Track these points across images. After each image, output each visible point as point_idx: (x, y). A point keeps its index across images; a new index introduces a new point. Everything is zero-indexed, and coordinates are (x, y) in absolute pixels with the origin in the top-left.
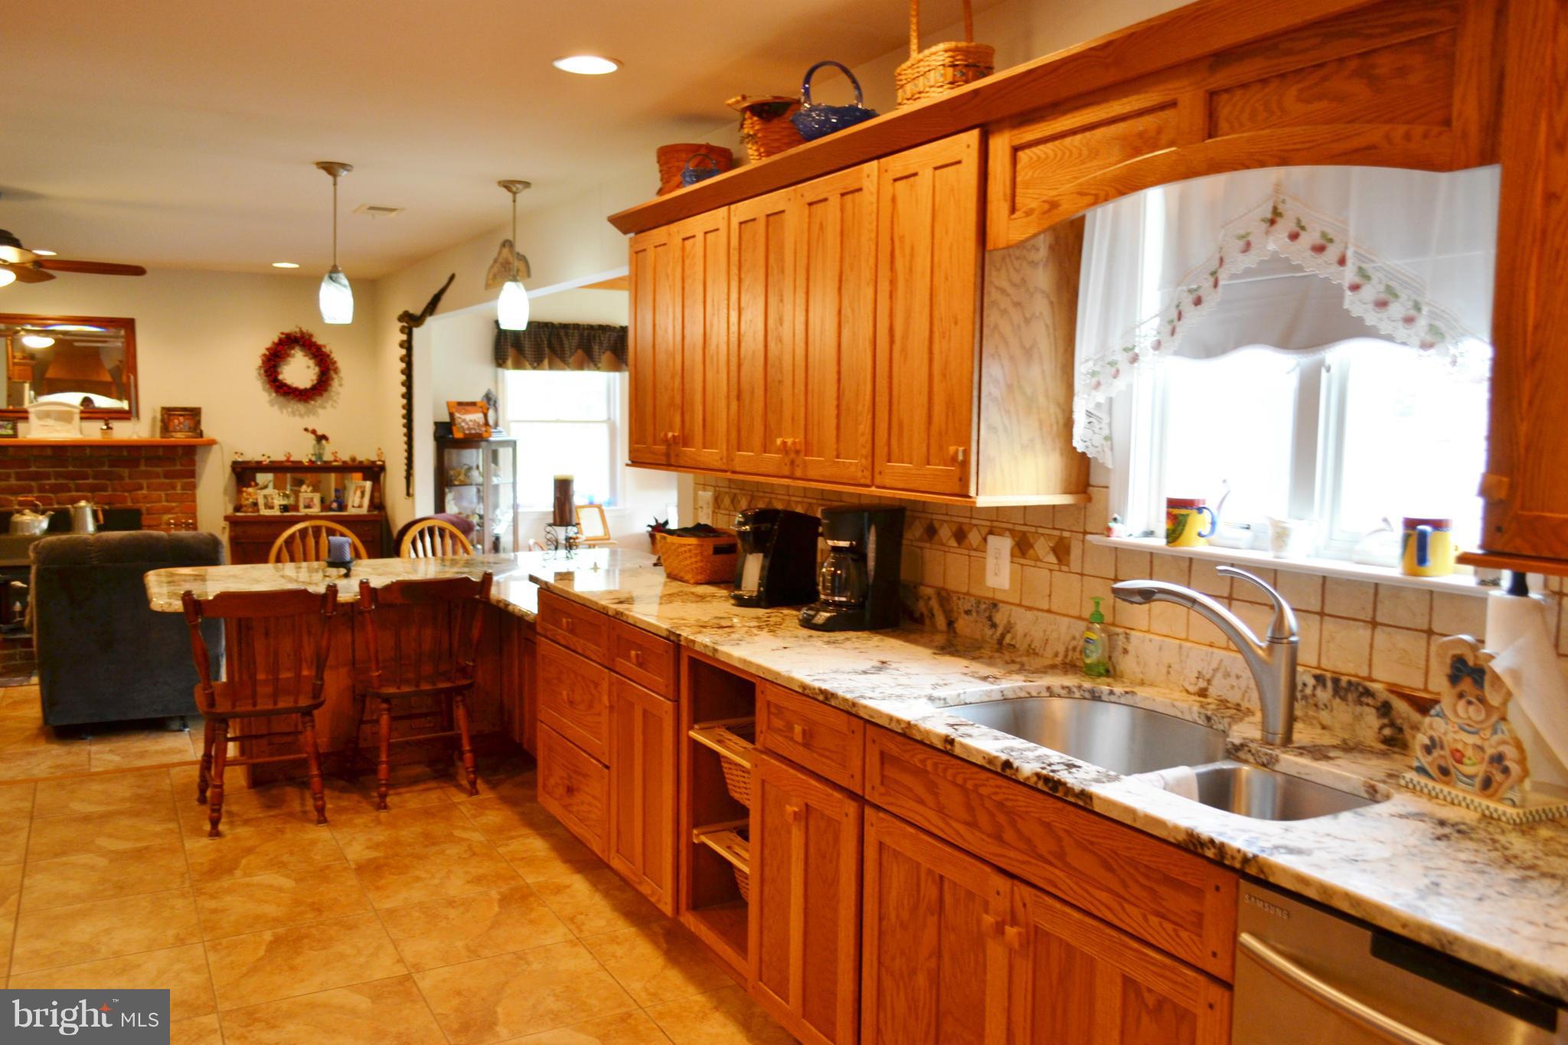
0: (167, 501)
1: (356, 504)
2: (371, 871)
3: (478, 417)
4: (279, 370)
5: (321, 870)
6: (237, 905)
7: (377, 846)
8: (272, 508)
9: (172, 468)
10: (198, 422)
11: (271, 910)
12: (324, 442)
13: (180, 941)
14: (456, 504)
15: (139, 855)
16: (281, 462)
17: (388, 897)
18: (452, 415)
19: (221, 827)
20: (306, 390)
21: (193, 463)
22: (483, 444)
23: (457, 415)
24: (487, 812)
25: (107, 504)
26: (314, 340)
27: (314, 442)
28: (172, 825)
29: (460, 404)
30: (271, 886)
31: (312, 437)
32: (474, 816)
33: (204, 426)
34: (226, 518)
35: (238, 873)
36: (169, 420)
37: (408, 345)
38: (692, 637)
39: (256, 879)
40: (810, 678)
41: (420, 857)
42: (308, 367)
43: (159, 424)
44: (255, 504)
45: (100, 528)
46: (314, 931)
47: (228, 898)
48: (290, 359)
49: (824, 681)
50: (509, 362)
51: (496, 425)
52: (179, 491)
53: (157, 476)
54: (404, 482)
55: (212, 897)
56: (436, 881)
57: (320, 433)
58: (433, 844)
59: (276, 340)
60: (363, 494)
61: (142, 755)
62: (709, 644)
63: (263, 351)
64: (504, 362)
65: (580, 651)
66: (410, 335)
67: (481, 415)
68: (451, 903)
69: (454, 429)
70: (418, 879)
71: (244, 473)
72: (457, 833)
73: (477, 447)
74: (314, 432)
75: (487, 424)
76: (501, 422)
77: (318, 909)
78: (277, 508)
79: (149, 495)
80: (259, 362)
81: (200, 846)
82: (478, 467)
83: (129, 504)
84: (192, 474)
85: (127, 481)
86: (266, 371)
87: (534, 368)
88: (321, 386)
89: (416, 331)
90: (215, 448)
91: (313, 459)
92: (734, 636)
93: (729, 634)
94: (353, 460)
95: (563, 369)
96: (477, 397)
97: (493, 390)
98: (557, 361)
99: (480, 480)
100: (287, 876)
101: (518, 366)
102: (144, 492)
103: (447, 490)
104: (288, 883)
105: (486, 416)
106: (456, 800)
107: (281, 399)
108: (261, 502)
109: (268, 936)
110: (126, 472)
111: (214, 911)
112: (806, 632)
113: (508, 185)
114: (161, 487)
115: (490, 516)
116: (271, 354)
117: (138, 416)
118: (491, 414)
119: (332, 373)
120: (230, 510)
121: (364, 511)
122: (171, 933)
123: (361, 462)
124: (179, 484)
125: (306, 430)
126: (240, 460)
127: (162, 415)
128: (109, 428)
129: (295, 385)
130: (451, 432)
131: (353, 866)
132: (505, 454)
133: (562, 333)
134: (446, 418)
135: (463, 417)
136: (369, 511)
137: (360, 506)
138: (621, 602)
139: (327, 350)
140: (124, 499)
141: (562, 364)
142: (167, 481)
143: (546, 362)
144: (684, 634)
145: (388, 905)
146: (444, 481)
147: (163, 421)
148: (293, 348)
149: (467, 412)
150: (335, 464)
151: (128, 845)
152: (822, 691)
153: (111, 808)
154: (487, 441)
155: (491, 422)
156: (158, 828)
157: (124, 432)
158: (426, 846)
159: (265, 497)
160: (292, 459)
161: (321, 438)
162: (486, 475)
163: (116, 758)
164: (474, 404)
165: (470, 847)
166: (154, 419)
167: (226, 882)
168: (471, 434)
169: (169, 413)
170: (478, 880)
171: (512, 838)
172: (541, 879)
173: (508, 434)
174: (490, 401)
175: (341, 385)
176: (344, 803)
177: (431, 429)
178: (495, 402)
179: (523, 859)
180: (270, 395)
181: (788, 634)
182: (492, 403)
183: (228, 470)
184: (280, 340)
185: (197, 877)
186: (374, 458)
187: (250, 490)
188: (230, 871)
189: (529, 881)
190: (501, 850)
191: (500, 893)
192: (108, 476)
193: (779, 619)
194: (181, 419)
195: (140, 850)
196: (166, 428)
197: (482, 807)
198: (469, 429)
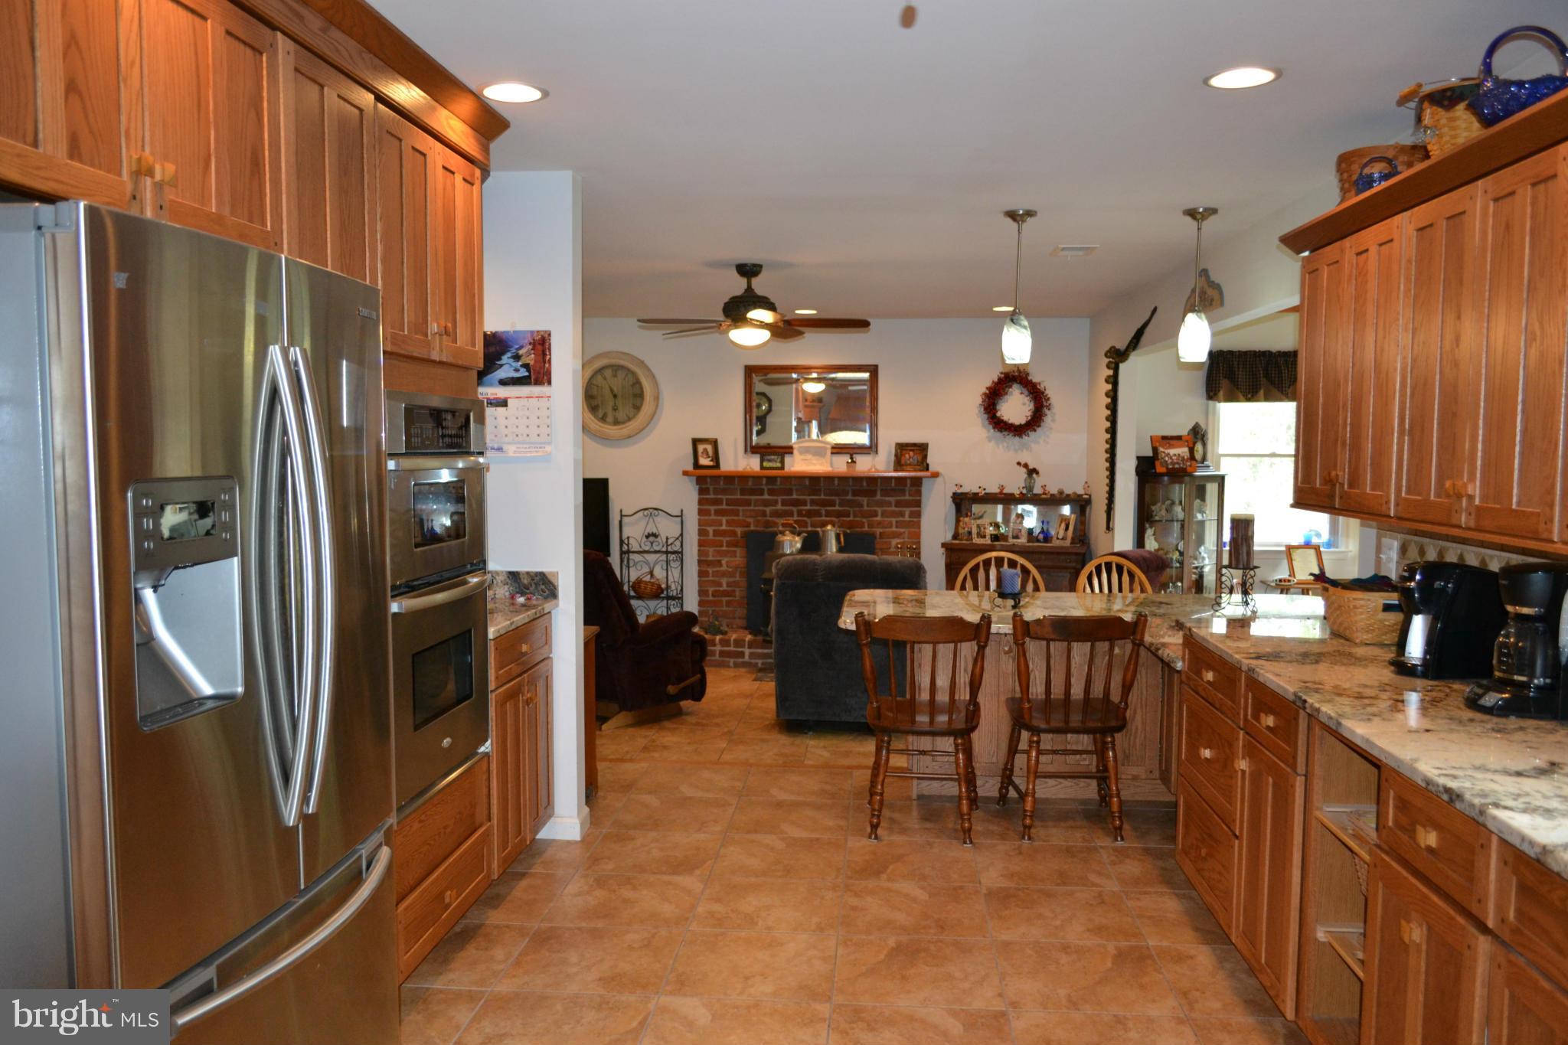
0: (897, 527)
1: (1060, 537)
2: (1001, 898)
3: (1183, 451)
4: (998, 407)
5: (955, 889)
6: (874, 907)
7: (1012, 876)
8: (984, 537)
9: (902, 498)
10: (925, 457)
11: (901, 917)
12: (1034, 475)
13: (820, 929)
14: (1156, 539)
15: (810, 844)
16: (996, 494)
17: (1008, 928)
18: (1155, 450)
19: (879, 831)
20: (1020, 426)
21: (919, 493)
22: (1187, 479)
23: (1161, 449)
24: (1128, 861)
25: (849, 528)
26: (1030, 378)
27: (1026, 476)
28: (843, 823)
29: (1164, 438)
30: (907, 895)
31: (1024, 470)
32: (1113, 863)
33: (929, 460)
34: (944, 545)
35: (884, 877)
36: (901, 455)
37: (1114, 381)
38: (1317, 705)
39: (896, 886)
40: (1437, 772)
41: (1048, 895)
42: (1024, 404)
43: (893, 458)
44: (970, 533)
45: (841, 550)
46: (932, 947)
47: (869, 899)
48: (1007, 397)
49: (1455, 777)
50: (1221, 394)
51: (1204, 459)
52: (907, 518)
53: (889, 504)
54: (1104, 516)
55: (856, 895)
56: (1058, 923)
57: (1031, 467)
58: (1064, 884)
59: (996, 380)
60: (1067, 528)
61: (847, 754)
62: (1333, 715)
63: (984, 390)
64: (1215, 394)
65: (1217, 706)
66: (1116, 370)
67: (1186, 450)
68: (1065, 948)
69: (1157, 463)
70: (1040, 916)
71: (963, 502)
72: (1093, 878)
73: (1181, 483)
74: (1026, 466)
75: (1192, 457)
76: (1209, 456)
77: (941, 927)
78: (988, 537)
79: (881, 520)
80: (979, 400)
81: (861, 845)
82: (1181, 503)
83: (866, 529)
84: (918, 503)
85: (865, 508)
86: (985, 409)
87: (1248, 400)
88: (1036, 420)
89: (1122, 366)
90: (939, 480)
91: (1024, 491)
92: (1369, 710)
93: (1365, 706)
94: (1061, 492)
95: (1280, 400)
96: (1184, 430)
97: (1203, 426)
98: (1275, 391)
99: (1181, 516)
100: (922, 888)
101: (1231, 398)
102: (879, 518)
103: (1147, 526)
104: (921, 895)
105: (1192, 450)
106: (1099, 843)
107: (998, 434)
108: (974, 531)
109: (892, 942)
110: (865, 500)
111: (854, 908)
112: (1469, 714)
113: (1192, 213)
114: (893, 514)
115: (1191, 553)
116: (990, 393)
117: (877, 452)
118: (1199, 447)
119: (1045, 410)
120: (949, 537)
121: (1068, 543)
122: (815, 920)
123: (1068, 495)
124: (907, 511)
125: (1019, 464)
126: (959, 491)
127: (896, 450)
128: (853, 462)
129: (1010, 422)
130: (1154, 467)
131: (984, 891)
132: (1212, 489)
133: (1281, 361)
134: (1150, 453)
135: (1166, 451)
136: (1071, 543)
137: (1064, 539)
138: (1258, 658)
139: (1041, 388)
140: (862, 525)
141: (1279, 394)
142: (897, 509)
143: (1262, 392)
144: (1310, 701)
145: (1005, 937)
146: (1144, 518)
147: (896, 455)
148: (1011, 387)
149: (1171, 446)
150: (1044, 496)
151: (804, 834)
152: (1448, 790)
153: (801, 799)
154: (1191, 475)
155: (1198, 456)
156: (831, 823)
157: (865, 465)
158: (1058, 885)
159: (978, 526)
160: (1005, 491)
161: (1032, 472)
162: (1188, 510)
163: (826, 754)
164: (1179, 438)
165: (1100, 894)
166: (890, 452)
167: (871, 883)
168: (1173, 468)
169: (902, 448)
170: (1098, 930)
171: (1145, 893)
172: (1165, 943)
173: (1218, 469)
174: (1198, 435)
175: (1053, 421)
176: (993, 828)
177: (1133, 463)
178: (1203, 436)
179: (1150, 918)
180: (989, 431)
181: (1443, 713)
182: (1199, 436)
183: (949, 500)
184: (1000, 379)
185: (849, 873)
186: (1081, 491)
187: (966, 519)
188: (878, 873)
189: (1151, 943)
190: (1131, 904)
191: (1116, 948)
192: (851, 503)
193: (1442, 695)
194: (911, 453)
195: (811, 840)
196: (899, 464)
197: (1122, 853)
198: (1173, 463)
